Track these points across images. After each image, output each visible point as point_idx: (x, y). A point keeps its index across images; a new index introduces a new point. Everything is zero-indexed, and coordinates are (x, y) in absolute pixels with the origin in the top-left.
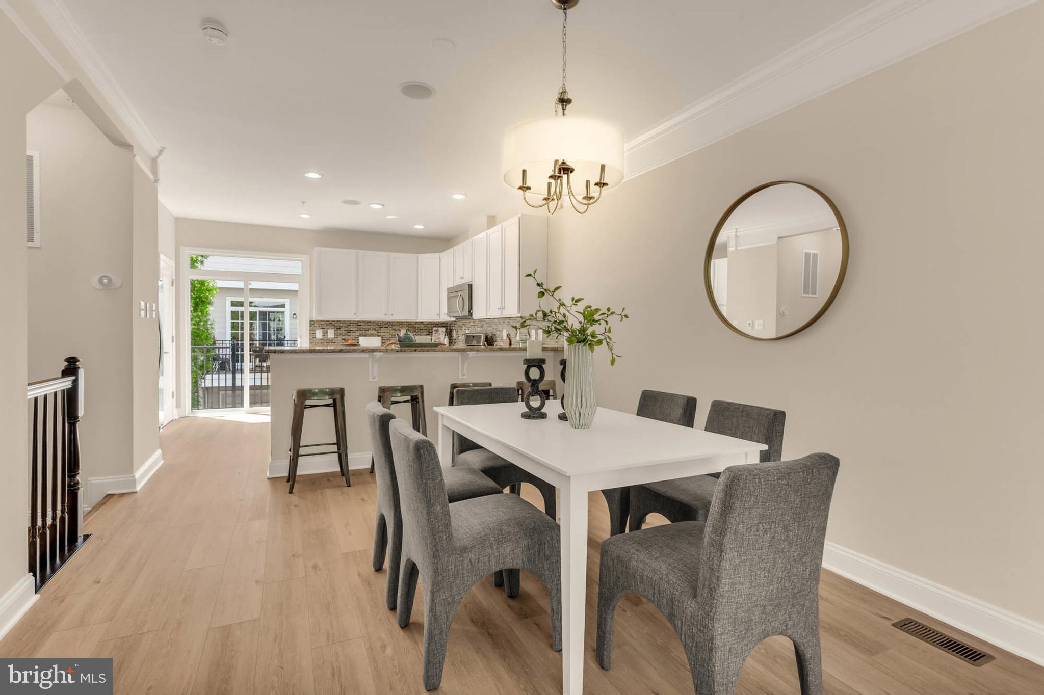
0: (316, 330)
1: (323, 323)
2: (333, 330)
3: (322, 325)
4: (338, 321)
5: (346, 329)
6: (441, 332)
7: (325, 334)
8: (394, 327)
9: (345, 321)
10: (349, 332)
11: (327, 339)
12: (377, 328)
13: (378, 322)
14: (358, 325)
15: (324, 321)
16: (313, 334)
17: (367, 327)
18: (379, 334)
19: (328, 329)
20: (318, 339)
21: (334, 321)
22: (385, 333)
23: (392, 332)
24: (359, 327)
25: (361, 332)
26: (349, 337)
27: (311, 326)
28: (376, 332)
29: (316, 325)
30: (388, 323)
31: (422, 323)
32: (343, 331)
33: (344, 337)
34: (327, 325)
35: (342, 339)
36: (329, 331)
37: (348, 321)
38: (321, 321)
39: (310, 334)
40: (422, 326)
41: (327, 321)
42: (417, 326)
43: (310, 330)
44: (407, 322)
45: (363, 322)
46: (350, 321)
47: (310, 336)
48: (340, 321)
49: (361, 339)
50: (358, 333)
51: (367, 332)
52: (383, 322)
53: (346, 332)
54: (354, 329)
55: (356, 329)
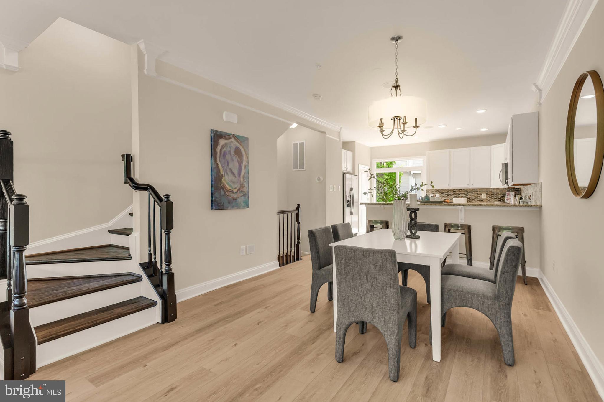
0: (429, 194)
1: (434, 191)
2: (439, 194)
4: (442, 189)
5: (446, 193)
6: (511, 195)
8: (477, 192)
9: (445, 189)
10: (448, 195)
12: (466, 193)
13: (466, 189)
14: (453, 191)
17: (459, 192)
18: (467, 196)
19: (436, 194)
21: (440, 190)
22: (471, 195)
23: (476, 195)
25: (456, 195)
26: (448, 198)
27: (427, 192)
28: (465, 195)
29: (429, 192)
30: (473, 189)
31: (499, 189)
32: (444, 194)
33: (445, 198)
36: (437, 195)
37: (448, 189)
38: (432, 190)
40: (498, 191)
41: (436, 190)
42: (494, 191)
44: (486, 189)
45: (457, 189)
48: (443, 189)
49: (454, 199)
50: (454, 196)
51: (459, 195)
52: (470, 189)
53: (446, 195)
54: (451, 193)
55: (452, 194)
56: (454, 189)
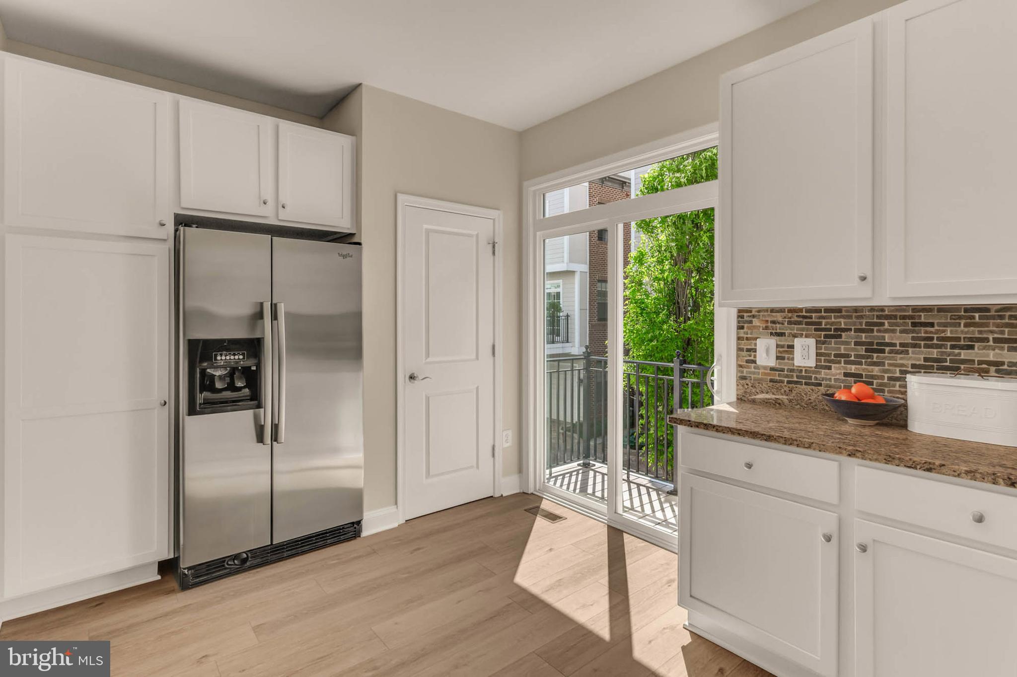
0: (756, 339)
1: (779, 317)
2: (812, 342)
3: (774, 322)
4: (828, 310)
5: (864, 337)
7: (785, 352)
9: (856, 309)
10: (874, 349)
11: (792, 371)
14: (914, 324)
15: (781, 310)
16: (749, 350)
19: (795, 336)
20: (765, 368)
21: (817, 310)
24: (922, 332)
25: (934, 353)
26: (876, 370)
27: (740, 328)
29: (756, 322)
32: (848, 344)
33: (853, 369)
34: (790, 323)
35: (846, 375)
36: (798, 343)
37: (872, 309)
38: (773, 310)
39: (740, 349)
41: (791, 311)
43: (739, 339)
45: (942, 309)
46: (882, 309)
47: (738, 356)
48: (838, 310)
49: (914, 382)
50: (917, 356)
53: (862, 350)
54: (898, 338)
55: (908, 338)
56: (916, 309)
